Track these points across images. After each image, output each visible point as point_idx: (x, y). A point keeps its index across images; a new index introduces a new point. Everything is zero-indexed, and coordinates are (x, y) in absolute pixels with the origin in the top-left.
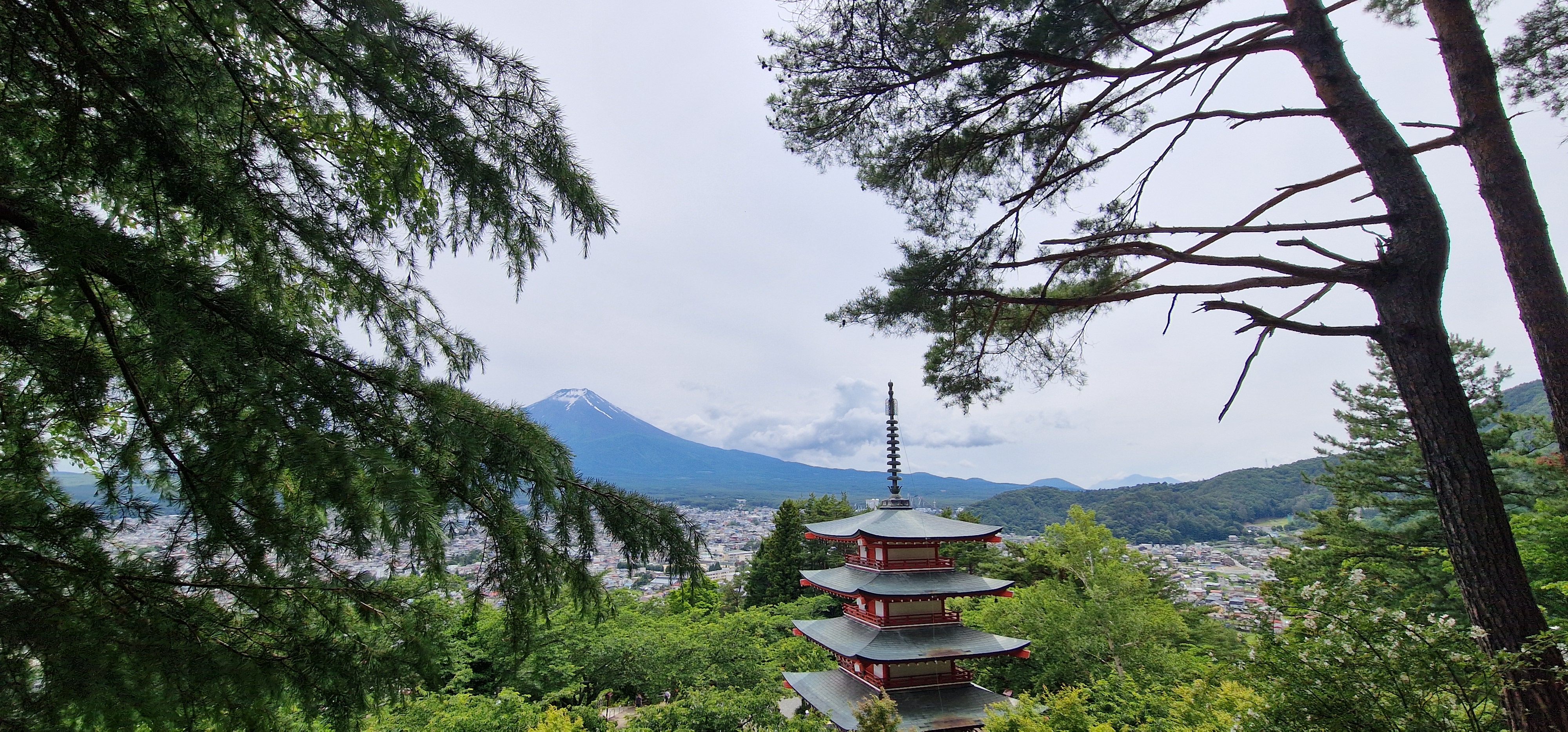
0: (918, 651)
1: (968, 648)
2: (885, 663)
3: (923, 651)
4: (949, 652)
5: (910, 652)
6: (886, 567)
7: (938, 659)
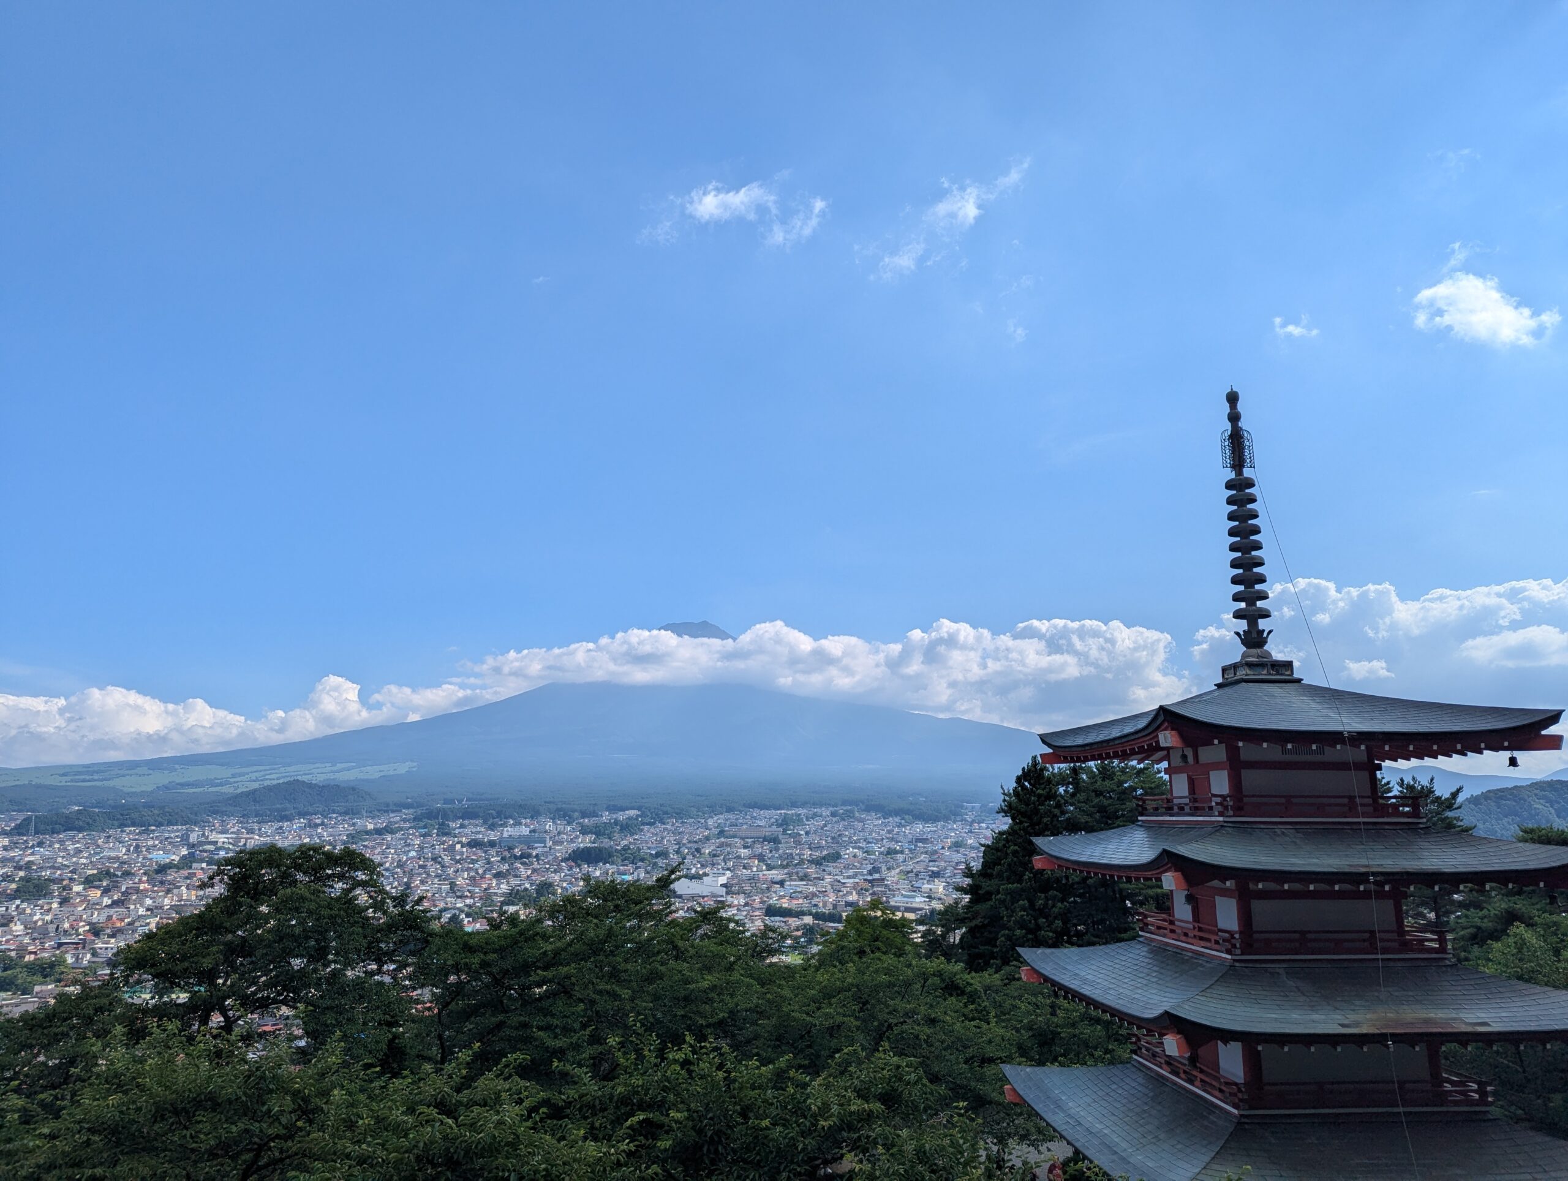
0: (1338, 1016)
1: (1483, 1016)
2: (1249, 1040)
3: (1352, 1017)
4: (1427, 1021)
5: (1315, 1016)
6: (1239, 810)
7: (1397, 1038)
